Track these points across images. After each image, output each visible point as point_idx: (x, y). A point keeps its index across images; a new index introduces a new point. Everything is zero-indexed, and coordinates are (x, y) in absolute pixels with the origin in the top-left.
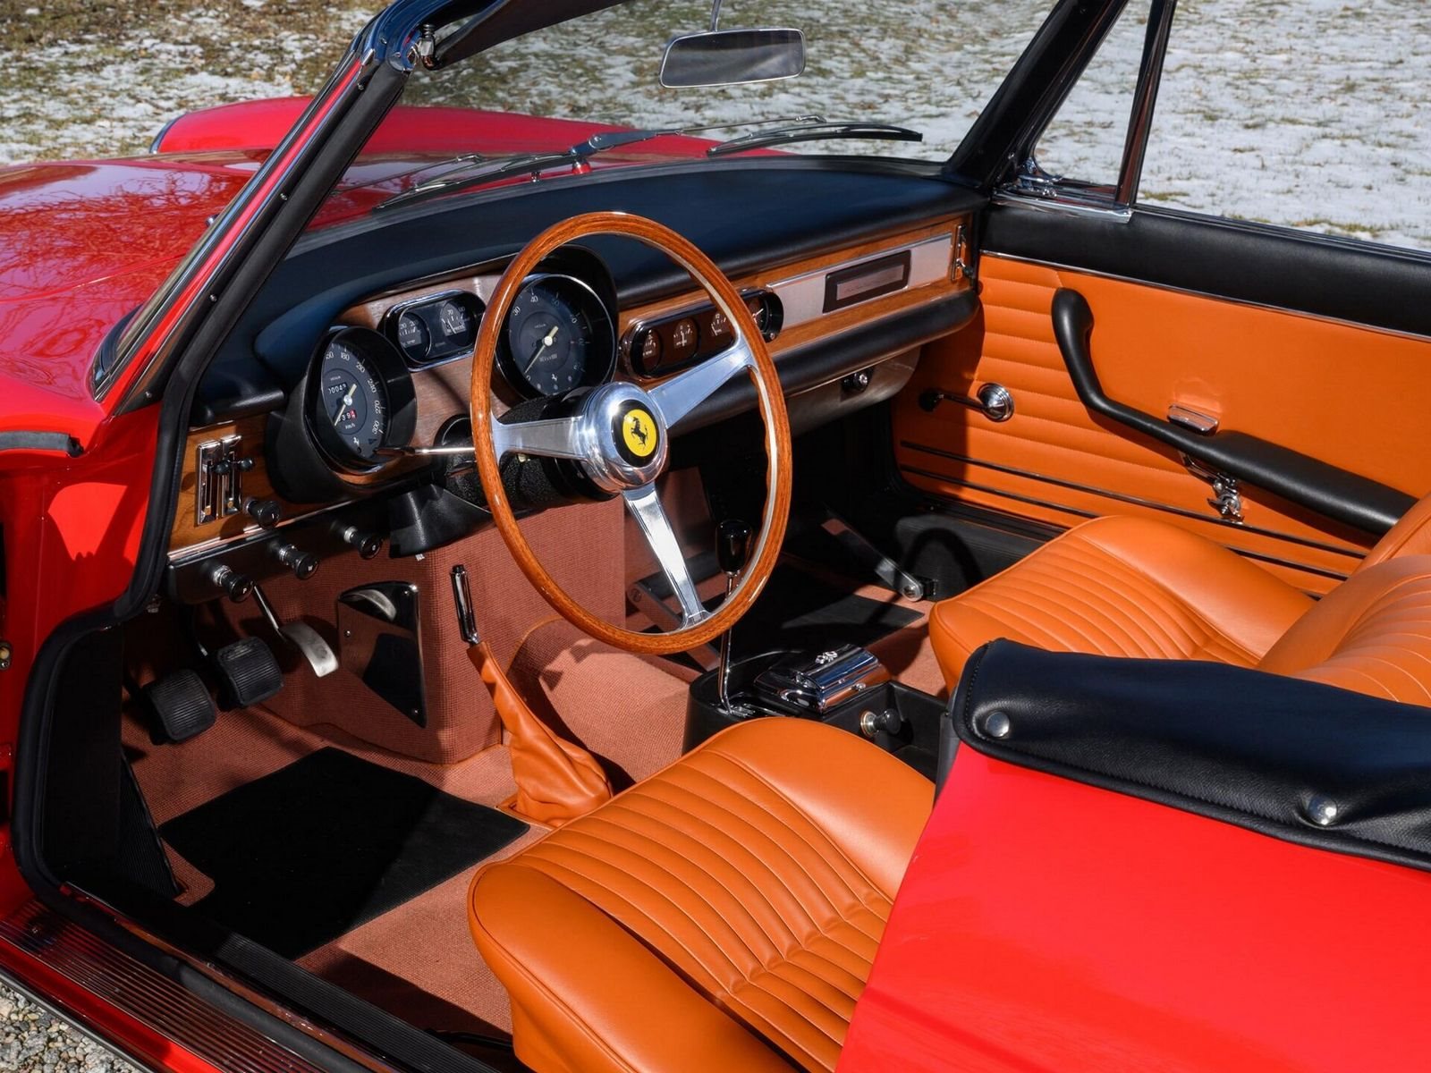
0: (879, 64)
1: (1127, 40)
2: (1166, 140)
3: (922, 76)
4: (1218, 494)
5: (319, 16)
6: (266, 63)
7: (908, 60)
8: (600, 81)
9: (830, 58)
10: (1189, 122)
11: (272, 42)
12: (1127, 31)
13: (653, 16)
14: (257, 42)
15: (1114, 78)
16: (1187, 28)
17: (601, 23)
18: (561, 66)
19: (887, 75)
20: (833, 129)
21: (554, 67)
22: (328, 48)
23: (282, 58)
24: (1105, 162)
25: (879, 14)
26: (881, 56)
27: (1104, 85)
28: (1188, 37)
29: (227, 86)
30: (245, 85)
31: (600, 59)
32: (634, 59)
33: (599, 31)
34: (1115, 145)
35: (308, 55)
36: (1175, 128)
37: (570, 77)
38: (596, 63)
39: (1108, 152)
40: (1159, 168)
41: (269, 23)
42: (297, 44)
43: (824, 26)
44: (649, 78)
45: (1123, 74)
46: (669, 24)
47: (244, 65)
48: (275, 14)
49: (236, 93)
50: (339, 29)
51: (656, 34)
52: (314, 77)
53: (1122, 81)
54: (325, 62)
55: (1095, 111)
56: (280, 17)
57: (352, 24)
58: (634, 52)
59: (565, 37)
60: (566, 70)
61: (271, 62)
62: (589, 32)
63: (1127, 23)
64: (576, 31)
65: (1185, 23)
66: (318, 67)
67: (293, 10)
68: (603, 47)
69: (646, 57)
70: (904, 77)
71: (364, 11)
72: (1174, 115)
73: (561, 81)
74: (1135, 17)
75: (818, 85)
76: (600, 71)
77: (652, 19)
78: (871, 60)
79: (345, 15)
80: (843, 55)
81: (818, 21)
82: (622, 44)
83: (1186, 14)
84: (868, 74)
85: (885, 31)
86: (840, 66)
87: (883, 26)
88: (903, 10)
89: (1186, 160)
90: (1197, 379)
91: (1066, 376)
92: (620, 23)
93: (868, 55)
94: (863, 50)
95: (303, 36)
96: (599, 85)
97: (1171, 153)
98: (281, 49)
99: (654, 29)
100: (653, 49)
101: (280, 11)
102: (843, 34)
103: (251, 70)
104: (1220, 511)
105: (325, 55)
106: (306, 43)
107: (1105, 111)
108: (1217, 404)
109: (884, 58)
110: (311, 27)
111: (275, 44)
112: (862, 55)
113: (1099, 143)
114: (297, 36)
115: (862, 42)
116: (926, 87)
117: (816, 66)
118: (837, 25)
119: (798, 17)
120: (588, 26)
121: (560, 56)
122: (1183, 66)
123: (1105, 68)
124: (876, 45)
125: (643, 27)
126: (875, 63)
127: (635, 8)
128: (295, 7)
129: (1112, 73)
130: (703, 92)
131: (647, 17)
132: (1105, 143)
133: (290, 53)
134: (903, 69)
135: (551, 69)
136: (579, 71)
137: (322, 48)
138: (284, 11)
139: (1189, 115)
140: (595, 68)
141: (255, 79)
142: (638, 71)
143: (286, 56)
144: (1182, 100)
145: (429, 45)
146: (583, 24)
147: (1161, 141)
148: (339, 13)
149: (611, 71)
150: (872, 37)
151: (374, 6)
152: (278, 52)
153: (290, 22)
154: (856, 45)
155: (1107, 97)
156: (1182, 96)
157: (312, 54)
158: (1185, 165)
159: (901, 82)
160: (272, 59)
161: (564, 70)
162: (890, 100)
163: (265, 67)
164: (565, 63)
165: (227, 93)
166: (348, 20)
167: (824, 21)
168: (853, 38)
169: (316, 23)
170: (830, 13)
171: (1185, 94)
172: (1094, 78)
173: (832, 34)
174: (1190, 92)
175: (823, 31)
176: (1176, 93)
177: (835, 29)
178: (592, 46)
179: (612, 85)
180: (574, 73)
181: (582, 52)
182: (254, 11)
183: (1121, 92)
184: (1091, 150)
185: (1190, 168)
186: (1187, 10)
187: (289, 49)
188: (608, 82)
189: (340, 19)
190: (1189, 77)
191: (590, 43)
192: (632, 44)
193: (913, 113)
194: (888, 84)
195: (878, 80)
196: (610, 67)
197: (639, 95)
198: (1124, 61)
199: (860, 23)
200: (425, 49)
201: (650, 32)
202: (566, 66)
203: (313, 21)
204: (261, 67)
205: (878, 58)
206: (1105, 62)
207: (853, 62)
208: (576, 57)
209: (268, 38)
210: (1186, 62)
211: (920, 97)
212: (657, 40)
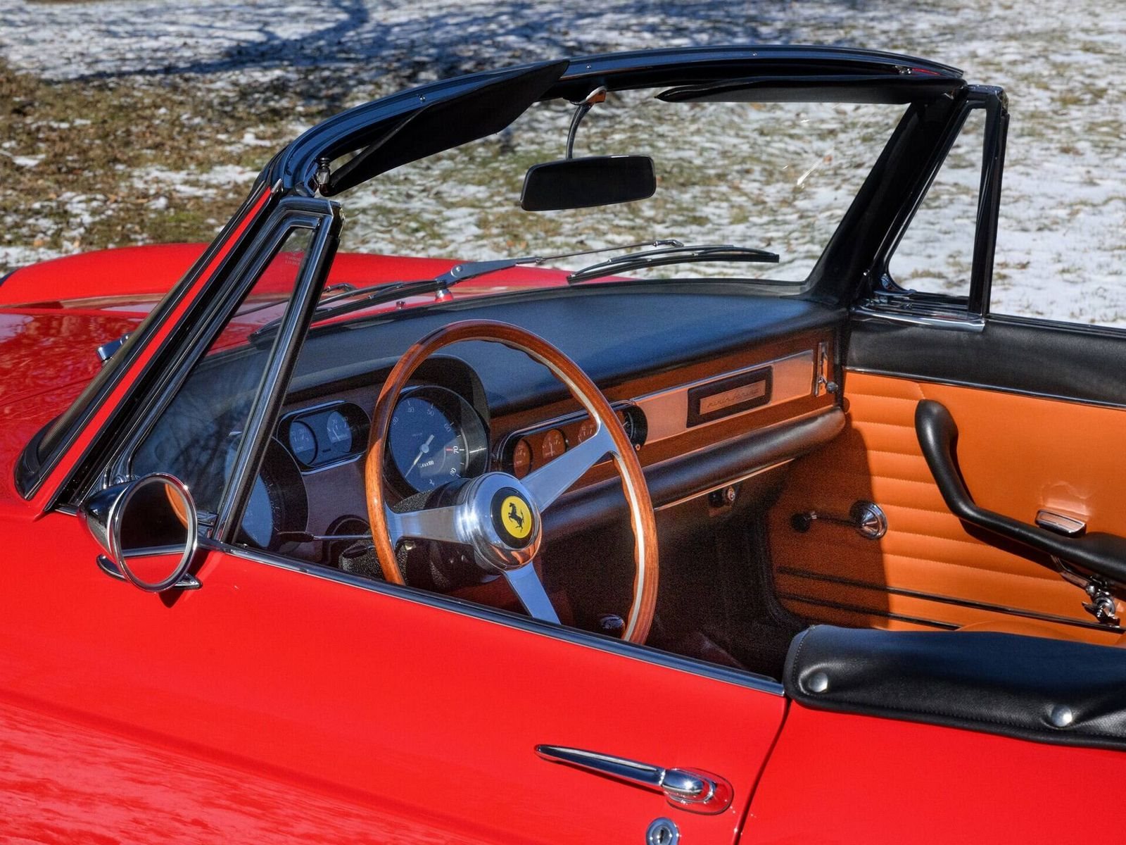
0: (764, 208)
1: (1047, 171)
2: (1090, 280)
3: (806, 214)
4: (1093, 598)
5: (106, 174)
6: (49, 229)
7: (795, 199)
8: (439, 236)
9: (706, 204)
10: (1116, 260)
11: (54, 204)
12: (1048, 161)
13: (497, 161)
14: (37, 205)
15: (1032, 213)
16: (1117, 156)
17: (437, 172)
18: (394, 221)
19: (772, 218)
20: (689, 253)
21: (385, 223)
22: (121, 209)
23: (68, 223)
24: (1020, 306)
25: (762, 152)
26: (767, 199)
27: (1019, 222)
28: (1118, 167)
29: (7, 255)
30: (27, 253)
31: (439, 213)
32: (477, 210)
33: (435, 180)
34: (1032, 286)
35: (97, 219)
36: (1100, 266)
37: (403, 232)
38: (434, 217)
39: (1024, 294)
40: (1081, 310)
41: (48, 183)
42: (83, 206)
43: (700, 168)
44: (495, 231)
45: (1043, 209)
46: (515, 170)
47: (25, 231)
48: (54, 173)
49: (18, 262)
50: (131, 188)
51: (501, 181)
52: (108, 241)
53: (1041, 217)
54: (118, 224)
55: (1010, 250)
56: (60, 177)
57: (146, 182)
58: (477, 203)
59: (395, 187)
60: (399, 224)
61: (55, 227)
62: (424, 182)
63: (1048, 152)
64: (406, 179)
65: (1115, 151)
66: (110, 231)
67: (74, 169)
68: (441, 198)
69: (490, 208)
70: (789, 218)
71: (159, 167)
72: (1099, 253)
73: (393, 237)
74: (1058, 145)
75: (691, 233)
76: (439, 224)
77: (495, 165)
78: (755, 205)
79: (136, 173)
80: (722, 200)
81: (690, 162)
82: (462, 194)
83: (1117, 140)
84: (751, 219)
85: (771, 174)
86: (718, 211)
87: (767, 167)
88: (791, 148)
89: (1112, 300)
90: (1063, 483)
91: (934, 488)
92: (459, 171)
93: (750, 198)
94: (746, 194)
95: (89, 196)
96: (438, 242)
97: (1095, 294)
98: (66, 212)
99: (497, 175)
100: (497, 199)
101: (59, 169)
102: (721, 177)
103: (33, 236)
104: (1096, 616)
105: (118, 217)
106: (95, 204)
107: (1021, 251)
108: (1084, 507)
109: (770, 201)
110: (99, 186)
111: (58, 207)
112: (744, 198)
113: (1014, 285)
114: (83, 197)
115: (742, 186)
116: (808, 226)
117: (691, 214)
118: (714, 167)
119: (666, 159)
120: (422, 175)
121: (391, 211)
122: (1111, 199)
123: (1021, 204)
124: (760, 189)
125: (486, 173)
126: (760, 207)
127: (475, 154)
128: (77, 165)
129: (1029, 208)
130: (559, 244)
131: (490, 162)
132: (1021, 285)
133: (76, 216)
134: (789, 210)
135: (382, 226)
136: (414, 225)
137: (113, 210)
138: (64, 169)
139: (1117, 252)
140: (433, 223)
141: (39, 247)
142: (482, 223)
143: (72, 220)
144: (1108, 236)
145: (325, 175)
146: (413, 171)
147: (1084, 281)
148: (129, 170)
149: (451, 224)
150: (755, 181)
151: (169, 161)
152: (62, 215)
153: (73, 182)
154: (737, 188)
155: (1024, 234)
156: (1109, 231)
157: (103, 217)
158: (1110, 307)
159: (785, 222)
160: (56, 223)
161: (397, 225)
162: (773, 243)
163: (50, 233)
164: (397, 219)
165: (6, 263)
166: (141, 177)
167: (698, 162)
168: (731, 181)
169: (103, 182)
170: (706, 154)
171: (1113, 229)
172: (1009, 214)
173: (709, 178)
174: (1118, 226)
175: (699, 175)
176: (1102, 229)
177: (712, 172)
178: (428, 197)
179: (453, 241)
180: (407, 226)
181: (416, 205)
182: (29, 171)
183: (1040, 229)
184: (1004, 293)
185: (1117, 309)
186: (1118, 137)
187: (75, 212)
188: (449, 237)
189: (130, 176)
190: (1116, 210)
191: (425, 194)
192: (474, 194)
193: (795, 255)
194: (772, 227)
195: (762, 225)
196: (449, 219)
197: (485, 249)
198: (1044, 195)
199: (740, 163)
200: (323, 179)
201: (494, 178)
202: (398, 221)
203: (99, 179)
204: (44, 233)
205: (764, 203)
206: (1022, 197)
207: (732, 207)
208: (411, 212)
209: (50, 200)
210: (1115, 194)
211: (803, 237)
212: (503, 190)
